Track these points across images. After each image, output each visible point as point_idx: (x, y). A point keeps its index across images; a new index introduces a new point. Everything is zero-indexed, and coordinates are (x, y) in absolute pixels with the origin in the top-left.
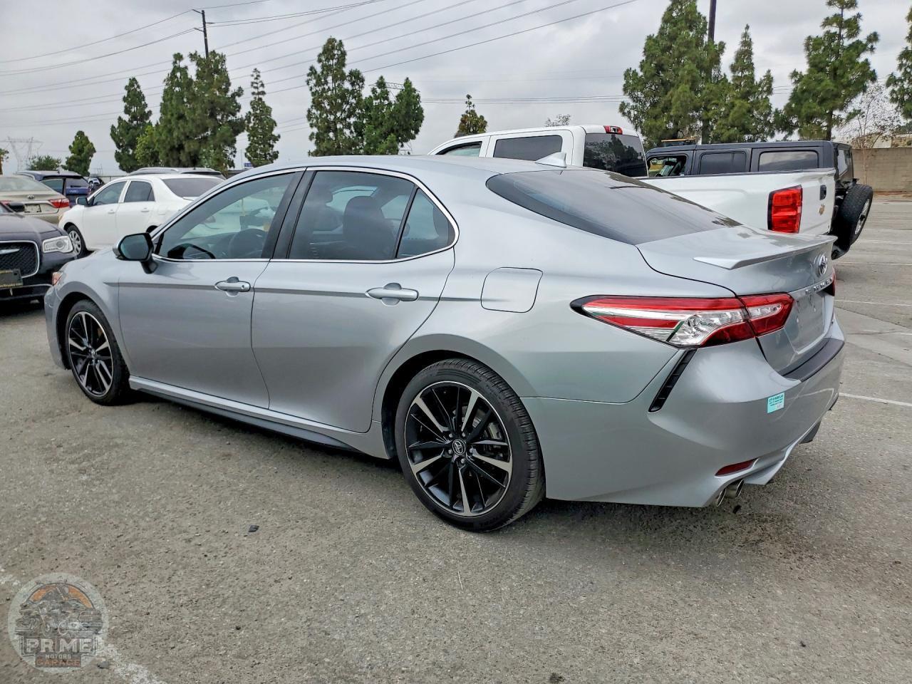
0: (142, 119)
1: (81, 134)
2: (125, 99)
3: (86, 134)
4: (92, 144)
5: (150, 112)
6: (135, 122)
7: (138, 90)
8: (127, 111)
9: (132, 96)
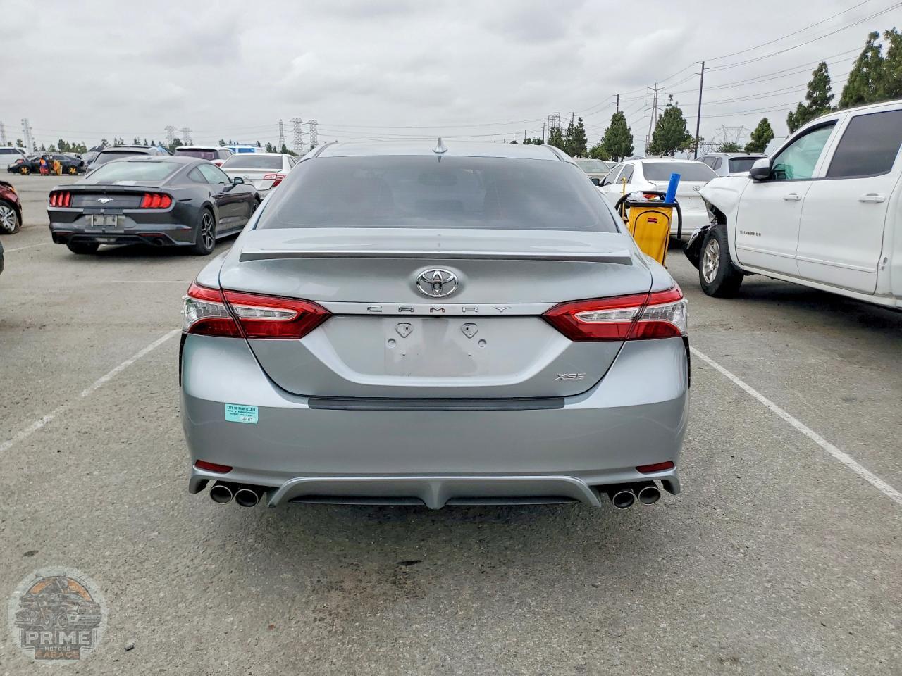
0: (822, 105)
1: (765, 121)
2: (810, 85)
3: (769, 122)
4: (772, 130)
5: (832, 96)
6: (814, 107)
7: (825, 74)
8: (809, 96)
9: (817, 81)
